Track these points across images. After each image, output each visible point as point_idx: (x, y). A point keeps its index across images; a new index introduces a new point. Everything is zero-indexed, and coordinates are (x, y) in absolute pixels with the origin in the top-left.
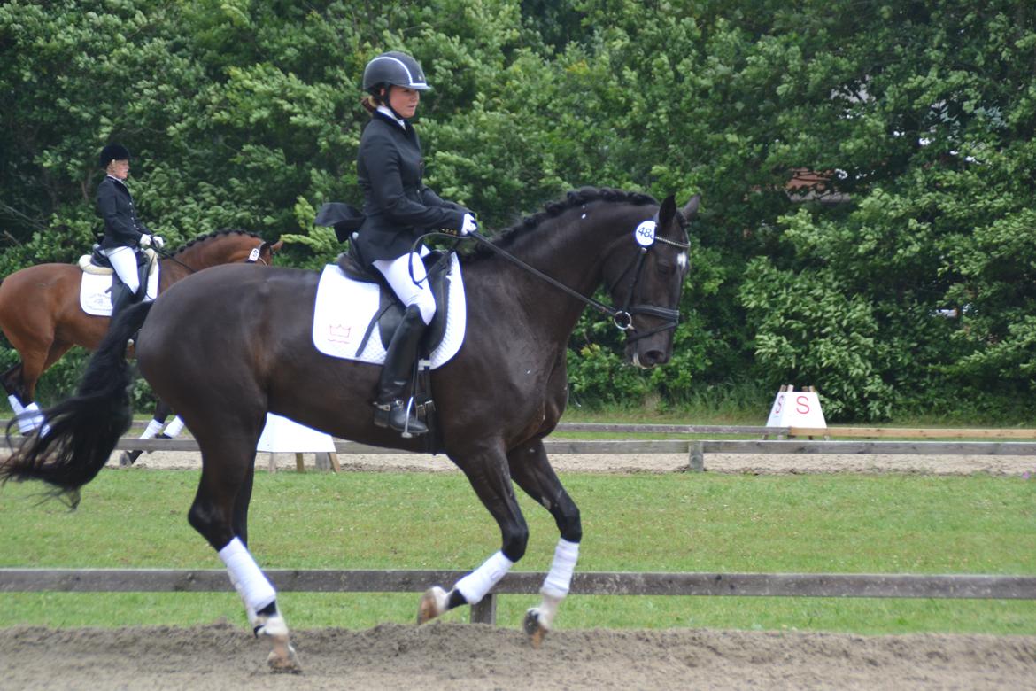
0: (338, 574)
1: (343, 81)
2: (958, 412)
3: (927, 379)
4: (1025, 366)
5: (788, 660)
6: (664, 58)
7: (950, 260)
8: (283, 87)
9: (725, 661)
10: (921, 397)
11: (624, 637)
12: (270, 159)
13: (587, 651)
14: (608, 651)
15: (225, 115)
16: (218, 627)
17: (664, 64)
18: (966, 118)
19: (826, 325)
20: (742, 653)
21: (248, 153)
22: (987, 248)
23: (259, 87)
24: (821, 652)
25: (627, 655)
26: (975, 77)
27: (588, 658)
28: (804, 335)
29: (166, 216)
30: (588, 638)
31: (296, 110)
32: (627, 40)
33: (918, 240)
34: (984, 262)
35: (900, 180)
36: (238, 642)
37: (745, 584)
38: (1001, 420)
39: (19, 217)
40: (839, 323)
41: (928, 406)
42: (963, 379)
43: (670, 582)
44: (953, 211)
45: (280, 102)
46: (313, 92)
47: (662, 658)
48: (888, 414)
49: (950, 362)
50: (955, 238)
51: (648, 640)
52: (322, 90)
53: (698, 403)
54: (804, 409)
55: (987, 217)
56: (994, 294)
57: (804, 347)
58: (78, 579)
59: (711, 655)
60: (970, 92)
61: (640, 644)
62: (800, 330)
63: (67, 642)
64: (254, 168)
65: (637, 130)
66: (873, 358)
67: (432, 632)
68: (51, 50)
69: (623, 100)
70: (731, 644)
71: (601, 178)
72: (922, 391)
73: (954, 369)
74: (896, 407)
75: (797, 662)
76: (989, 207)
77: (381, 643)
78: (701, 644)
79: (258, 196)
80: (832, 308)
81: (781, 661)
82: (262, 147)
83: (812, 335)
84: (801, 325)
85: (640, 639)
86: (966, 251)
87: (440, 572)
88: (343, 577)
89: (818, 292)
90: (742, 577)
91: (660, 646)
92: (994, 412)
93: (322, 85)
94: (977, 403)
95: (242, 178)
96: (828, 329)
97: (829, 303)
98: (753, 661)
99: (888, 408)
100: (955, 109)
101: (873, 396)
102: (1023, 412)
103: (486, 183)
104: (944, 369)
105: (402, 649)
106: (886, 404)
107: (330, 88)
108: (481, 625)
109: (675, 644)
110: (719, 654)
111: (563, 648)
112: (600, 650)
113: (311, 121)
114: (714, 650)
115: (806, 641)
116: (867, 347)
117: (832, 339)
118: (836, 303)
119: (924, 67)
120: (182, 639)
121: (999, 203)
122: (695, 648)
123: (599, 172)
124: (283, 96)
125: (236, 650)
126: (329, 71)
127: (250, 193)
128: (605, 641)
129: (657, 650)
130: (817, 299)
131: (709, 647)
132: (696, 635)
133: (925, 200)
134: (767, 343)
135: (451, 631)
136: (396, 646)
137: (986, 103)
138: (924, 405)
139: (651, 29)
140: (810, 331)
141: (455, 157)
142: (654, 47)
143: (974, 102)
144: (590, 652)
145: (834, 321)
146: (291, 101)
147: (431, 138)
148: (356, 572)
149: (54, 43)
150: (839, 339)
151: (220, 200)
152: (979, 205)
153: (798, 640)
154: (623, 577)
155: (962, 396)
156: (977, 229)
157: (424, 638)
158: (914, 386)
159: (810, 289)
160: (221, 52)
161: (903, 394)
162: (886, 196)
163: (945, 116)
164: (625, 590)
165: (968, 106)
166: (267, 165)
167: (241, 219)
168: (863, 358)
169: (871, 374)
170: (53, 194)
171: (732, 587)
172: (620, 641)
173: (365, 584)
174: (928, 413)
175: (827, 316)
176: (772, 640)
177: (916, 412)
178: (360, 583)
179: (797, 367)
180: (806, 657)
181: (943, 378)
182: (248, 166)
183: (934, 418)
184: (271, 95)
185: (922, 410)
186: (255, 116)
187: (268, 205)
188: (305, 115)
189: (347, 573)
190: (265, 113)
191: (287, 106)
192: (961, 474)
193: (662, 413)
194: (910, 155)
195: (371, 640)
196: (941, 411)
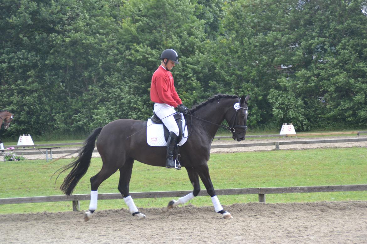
0: (221, 190)
1: (161, 49)
2: (328, 127)
3: (318, 119)
4: (346, 114)
5: (350, 209)
6: (247, 39)
7: (324, 87)
8: (147, 50)
9: (332, 210)
10: (317, 124)
11: (303, 204)
12: (143, 70)
13: (292, 209)
14: (299, 208)
15: (130, 57)
16: (189, 206)
17: (246, 40)
18: (325, 50)
19: (292, 106)
20: (337, 208)
21: (137, 68)
22: (334, 84)
23: (140, 50)
24: (359, 206)
25: (305, 210)
26: (327, 39)
27: (293, 211)
28: (286, 109)
29: (116, 87)
30: (292, 205)
31: (149, 57)
32: (236, 34)
33: (314, 82)
34: (334, 87)
35: (309, 67)
36: (195, 210)
37: (336, 188)
38: (339, 129)
39: (77, 89)
40: (295, 106)
41: (319, 126)
42: (328, 119)
43: (315, 189)
44: (324, 75)
45: (145, 55)
46: (154, 52)
47: (315, 210)
48: (309, 129)
49: (325, 115)
50: (325, 81)
51: (309, 205)
52: (156, 51)
53: (258, 129)
54: (289, 129)
55: (333, 75)
56: (337, 95)
57: (286, 112)
58: (151, 195)
59: (328, 209)
60: (326, 43)
61: (307, 206)
62: (284, 107)
63: (149, 212)
64: (139, 72)
65: (239, 57)
66: (304, 115)
67: (249, 205)
68: (87, 43)
69: (235, 50)
70: (333, 205)
71: (230, 70)
72: (317, 122)
73: (325, 116)
74: (311, 127)
75: (353, 210)
76: (333, 72)
77: (235, 209)
78: (325, 206)
79: (140, 80)
80: (293, 102)
81: (348, 209)
82: (141, 67)
83: (287, 109)
84: (285, 106)
85: (307, 205)
86: (329, 85)
87: (250, 189)
88: (223, 191)
89: (289, 97)
90: (335, 187)
91: (313, 207)
92: (337, 127)
93: (156, 50)
94: (333, 125)
95: (135, 75)
96: (292, 107)
97: (292, 100)
98: (340, 210)
99: (309, 127)
100: (322, 48)
101: (305, 124)
102: (345, 127)
103: (200, 73)
104: (323, 116)
105: (241, 210)
106: (308, 126)
107: (158, 51)
108: (262, 203)
109: (317, 206)
110: (330, 208)
111: (286, 208)
112: (296, 208)
113: (154, 60)
114: (329, 207)
115: (355, 204)
116: (303, 112)
117: (294, 109)
118: (294, 100)
119: (313, 38)
120: (180, 210)
121: (336, 71)
122: (323, 207)
123: (230, 69)
124: (146, 53)
125: (195, 212)
126: (157, 46)
127: (137, 79)
128: (297, 206)
129: (313, 208)
130: (289, 99)
131: (327, 206)
132: (323, 203)
133: (316, 72)
134: (275, 111)
135: (254, 205)
136: (239, 210)
137: (331, 46)
138: (318, 126)
139: (242, 31)
140: (287, 108)
141: (191, 66)
142: (243, 36)
143: (327, 46)
144: (293, 209)
145: (293, 105)
146: (148, 54)
147: (185, 62)
148: (227, 190)
149: (88, 41)
150: (296, 109)
151: (131, 81)
152: (330, 72)
153: (352, 203)
154: (301, 188)
155: (328, 123)
156: (331, 78)
157: (247, 207)
158: (315, 121)
159: (287, 96)
160: (129, 42)
161: (313, 124)
162: (306, 71)
163: (319, 50)
164: (302, 191)
165: (326, 47)
166: (142, 71)
167: (136, 86)
168: (302, 115)
169: (305, 119)
170: (86, 82)
171: (332, 189)
172: (302, 206)
173: (229, 193)
174: (319, 128)
175: (292, 104)
176: (345, 204)
177: (316, 128)
178: (228, 193)
179: (284, 117)
180: (355, 208)
181: (323, 119)
182: (137, 72)
183: (321, 130)
184: (143, 52)
185: (318, 127)
186: (138, 57)
187: (142, 82)
188: (152, 58)
189: (224, 190)
190: (141, 57)
191: (147, 56)
192: (349, 147)
193: (249, 132)
194: (311, 61)
195: (232, 208)
196: (323, 128)
